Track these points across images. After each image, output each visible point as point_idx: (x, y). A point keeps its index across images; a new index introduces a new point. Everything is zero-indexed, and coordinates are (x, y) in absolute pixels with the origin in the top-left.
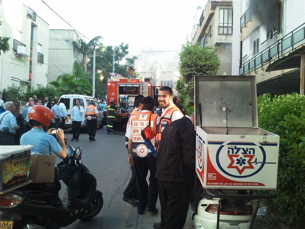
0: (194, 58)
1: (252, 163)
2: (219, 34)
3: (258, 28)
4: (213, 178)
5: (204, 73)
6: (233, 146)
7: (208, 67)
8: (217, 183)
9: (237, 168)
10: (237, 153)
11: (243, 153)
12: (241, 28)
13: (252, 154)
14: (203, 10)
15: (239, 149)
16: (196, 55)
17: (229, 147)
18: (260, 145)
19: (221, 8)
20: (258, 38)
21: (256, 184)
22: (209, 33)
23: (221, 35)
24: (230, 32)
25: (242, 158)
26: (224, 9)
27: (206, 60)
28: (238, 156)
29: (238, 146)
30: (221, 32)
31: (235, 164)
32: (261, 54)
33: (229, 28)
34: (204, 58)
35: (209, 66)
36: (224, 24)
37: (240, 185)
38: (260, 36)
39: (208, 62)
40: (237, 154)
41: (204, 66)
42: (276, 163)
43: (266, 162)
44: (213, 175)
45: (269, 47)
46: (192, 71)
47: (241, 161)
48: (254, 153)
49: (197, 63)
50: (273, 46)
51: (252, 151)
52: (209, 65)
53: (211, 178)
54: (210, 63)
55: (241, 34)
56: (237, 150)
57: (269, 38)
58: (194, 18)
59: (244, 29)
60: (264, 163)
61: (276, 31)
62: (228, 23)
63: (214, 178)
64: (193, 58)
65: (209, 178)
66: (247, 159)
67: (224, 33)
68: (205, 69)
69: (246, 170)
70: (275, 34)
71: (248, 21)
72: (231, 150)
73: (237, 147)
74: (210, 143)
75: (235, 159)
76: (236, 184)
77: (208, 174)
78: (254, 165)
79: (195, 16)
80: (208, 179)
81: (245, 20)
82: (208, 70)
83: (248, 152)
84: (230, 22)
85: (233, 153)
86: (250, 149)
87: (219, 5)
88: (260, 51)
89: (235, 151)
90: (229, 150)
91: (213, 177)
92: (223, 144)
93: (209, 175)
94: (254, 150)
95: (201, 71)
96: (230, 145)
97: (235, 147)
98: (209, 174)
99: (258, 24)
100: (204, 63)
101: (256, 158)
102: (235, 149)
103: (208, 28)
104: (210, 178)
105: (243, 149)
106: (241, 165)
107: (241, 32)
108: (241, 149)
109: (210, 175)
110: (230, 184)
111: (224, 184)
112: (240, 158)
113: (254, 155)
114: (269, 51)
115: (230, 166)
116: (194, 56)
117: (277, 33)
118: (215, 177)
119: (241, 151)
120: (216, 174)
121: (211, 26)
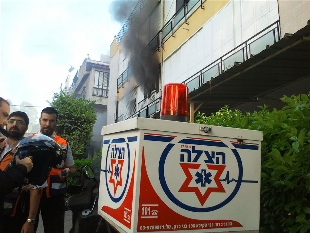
0: (68, 108)
1: (221, 182)
2: (93, 95)
3: (135, 88)
4: (151, 215)
5: (79, 126)
6: (189, 146)
7: (83, 120)
8: (158, 226)
9: (196, 190)
10: (196, 160)
11: (206, 161)
12: (118, 89)
13: (221, 163)
14: (78, 71)
15: (199, 153)
16: (70, 106)
17: (182, 148)
18: (234, 148)
19: (96, 70)
20: (135, 98)
21: (228, 224)
22: (83, 93)
23: (96, 96)
24: (104, 94)
25: (205, 170)
26: (99, 72)
27: (82, 113)
28: (197, 166)
29: (198, 147)
30: (96, 93)
31: (193, 184)
32: (138, 113)
33: (103, 90)
34: (79, 110)
35: (85, 119)
36: (98, 85)
37: (201, 227)
38: (137, 97)
39: (83, 115)
40: (198, 163)
41: (79, 118)
42: (257, 182)
43: (243, 180)
44: (152, 208)
45: (148, 106)
46: (65, 123)
47: (204, 177)
48: (224, 162)
49: (71, 115)
50: (150, 105)
51: (221, 157)
52: (85, 117)
53: (148, 215)
54: (86, 116)
55: (118, 95)
56: (196, 154)
57: (147, 98)
58: (67, 80)
59: (121, 90)
60: (240, 181)
61: (154, 91)
62: (103, 85)
63: (153, 214)
64: (66, 109)
65: (144, 215)
66: (214, 172)
67: (99, 94)
68: (79, 122)
69: (212, 194)
70: (153, 93)
71: (125, 82)
72: (186, 155)
73: (196, 149)
74: (147, 137)
75: (193, 172)
76: (194, 226)
77: (143, 205)
78: (224, 184)
79: (68, 78)
80: (142, 217)
81: (122, 81)
82: (83, 123)
83: (214, 160)
84: (105, 84)
85: (189, 160)
86: (218, 153)
87: (94, 67)
88: (137, 110)
89: (193, 156)
90: (183, 153)
91: (151, 213)
92: (172, 142)
93: (143, 209)
94: (223, 155)
95: (76, 124)
96: (185, 145)
97: (194, 148)
98: (145, 207)
99: (136, 84)
100: (79, 116)
101: (228, 172)
102: (192, 153)
103: (82, 89)
104: (146, 214)
105: (207, 153)
106: (203, 185)
107: (117, 92)
108: (204, 152)
109: (147, 208)
110: (184, 226)
111: (172, 226)
112: (203, 170)
113: (225, 166)
114: (147, 110)
115: (185, 188)
116: (68, 107)
117: (155, 92)
118: (155, 212)
119: (204, 157)
120: (157, 205)
121: (85, 87)
